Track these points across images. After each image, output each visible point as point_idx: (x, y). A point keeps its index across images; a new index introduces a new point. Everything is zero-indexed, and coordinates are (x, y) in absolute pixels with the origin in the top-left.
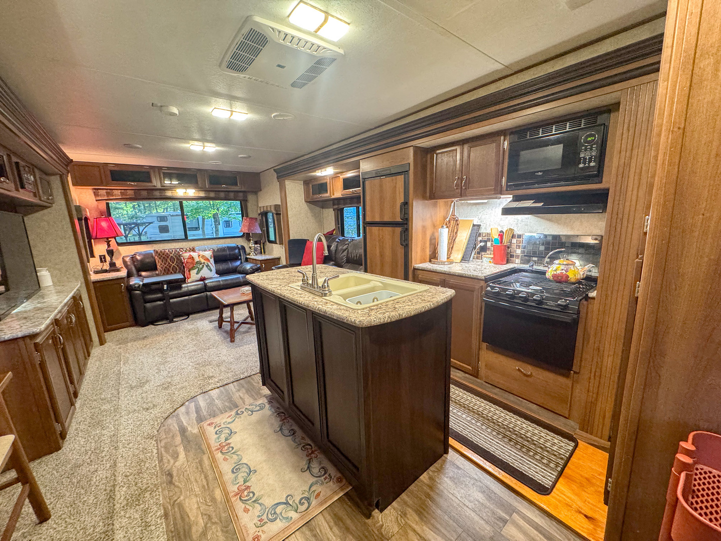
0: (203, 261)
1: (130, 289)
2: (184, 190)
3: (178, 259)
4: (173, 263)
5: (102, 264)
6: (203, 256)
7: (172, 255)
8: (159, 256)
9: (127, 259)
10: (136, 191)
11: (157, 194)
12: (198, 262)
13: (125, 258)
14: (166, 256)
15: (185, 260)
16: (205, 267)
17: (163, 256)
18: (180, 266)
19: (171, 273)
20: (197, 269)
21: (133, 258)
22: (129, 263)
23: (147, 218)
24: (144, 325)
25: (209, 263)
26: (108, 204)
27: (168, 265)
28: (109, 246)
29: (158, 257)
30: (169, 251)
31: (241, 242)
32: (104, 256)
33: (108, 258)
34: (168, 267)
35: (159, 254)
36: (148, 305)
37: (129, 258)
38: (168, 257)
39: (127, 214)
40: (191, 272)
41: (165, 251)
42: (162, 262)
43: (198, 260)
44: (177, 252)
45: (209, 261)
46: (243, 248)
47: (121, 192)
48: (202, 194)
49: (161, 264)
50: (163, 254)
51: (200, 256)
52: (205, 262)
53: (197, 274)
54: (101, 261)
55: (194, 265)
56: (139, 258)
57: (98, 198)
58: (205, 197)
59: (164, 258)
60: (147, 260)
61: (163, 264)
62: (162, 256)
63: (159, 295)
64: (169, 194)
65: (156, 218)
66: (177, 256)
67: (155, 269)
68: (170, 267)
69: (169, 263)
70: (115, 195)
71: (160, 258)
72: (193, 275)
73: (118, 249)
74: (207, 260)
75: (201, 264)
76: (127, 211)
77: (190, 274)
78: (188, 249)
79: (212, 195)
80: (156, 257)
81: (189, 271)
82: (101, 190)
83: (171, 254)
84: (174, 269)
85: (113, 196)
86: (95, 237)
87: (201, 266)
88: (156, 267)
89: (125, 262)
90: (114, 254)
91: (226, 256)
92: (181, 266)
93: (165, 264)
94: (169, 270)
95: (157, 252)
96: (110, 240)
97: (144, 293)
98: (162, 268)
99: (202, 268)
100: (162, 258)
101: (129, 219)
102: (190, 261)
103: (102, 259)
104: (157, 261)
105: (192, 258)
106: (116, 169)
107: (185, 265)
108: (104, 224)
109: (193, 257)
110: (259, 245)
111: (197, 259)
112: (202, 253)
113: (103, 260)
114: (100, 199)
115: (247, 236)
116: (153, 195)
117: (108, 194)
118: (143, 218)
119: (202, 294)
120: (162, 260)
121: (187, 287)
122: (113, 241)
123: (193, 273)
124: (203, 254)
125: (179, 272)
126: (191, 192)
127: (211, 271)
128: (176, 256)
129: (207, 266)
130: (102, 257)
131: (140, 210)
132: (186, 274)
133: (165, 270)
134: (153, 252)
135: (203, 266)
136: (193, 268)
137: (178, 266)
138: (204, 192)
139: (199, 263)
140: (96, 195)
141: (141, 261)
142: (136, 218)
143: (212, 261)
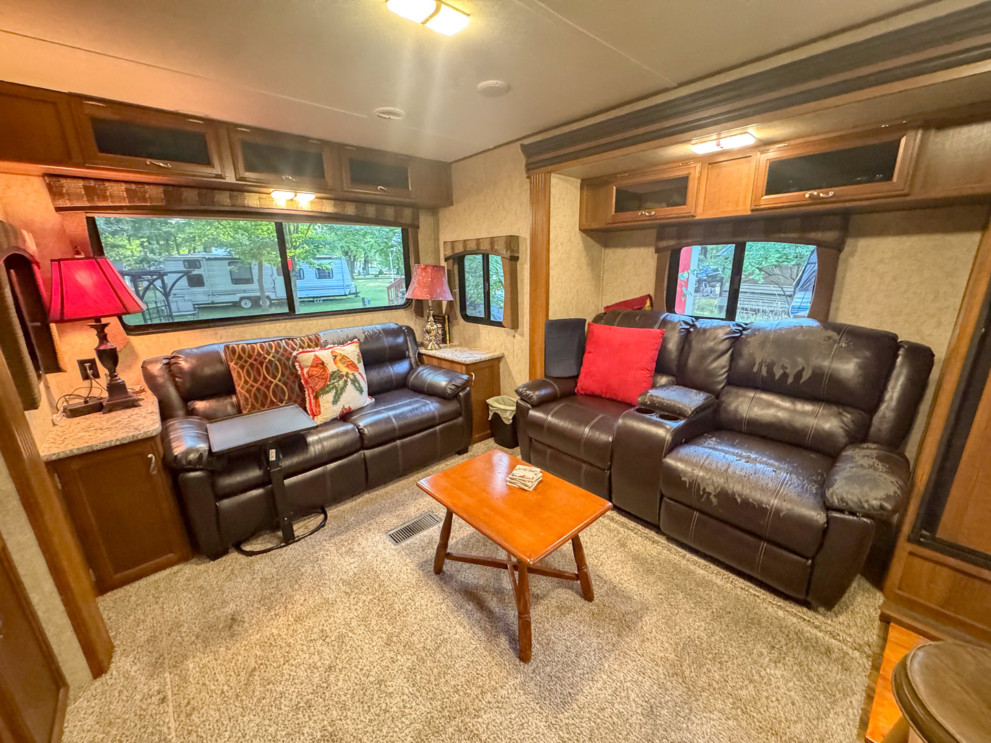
0: (344, 370)
1: (174, 468)
2: (290, 195)
3: (285, 366)
4: (274, 377)
5: (87, 383)
6: (344, 357)
7: (269, 357)
8: (241, 362)
9: (156, 369)
10: (170, 188)
11: (224, 199)
12: (334, 372)
13: (149, 367)
14: (255, 360)
15: (305, 370)
16: (350, 386)
17: (250, 361)
18: (290, 382)
19: (272, 403)
20: (334, 391)
21: (170, 365)
22: (160, 380)
23: (166, 262)
24: (216, 554)
25: (356, 374)
26: (92, 222)
27: (262, 384)
28: (103, 338)
29: (236, 364)
30: (262, 347)
31: (404, 319)
32: (92, 362)
33: (103, 370)
34: (263, 388)
35: (240, 358)
36: (226, 503)
37: (159, 366)
38: (261, 364)
39: (133, 256)
40: (320, 399)
41: (253, 349)
42: (249, 374)
43: (335, 369)
44: (281, 351)
45: (356, 368)
46: (410, 331)
47: (127, 190)
48: (329, 208)
49: (246, 382)
50: (250, 356)
51: (338, 358)
52: (350, 372)
53: (335, 402)
54: (86, 377)
55: (326, 380)
56: (185, 365)
57: (61, 203)
58: (335, 214)
59: (252, 365)
60: (208, 371)
61: (251, 382)
62: (246, 362)
63: (255, 473)
64: (252, 201)
65: (182, 262)
66: (283, 359)
67: (231, 391)
68: (268, 387)
69: (265, 378)
70: (111, 196)
71: (242, 367)
72: (327, 405)
73: (127, 344)
74: (352, 365)
75: (341, 377)
76: (132, 252)
77: (318, 405)
78: (306, 339)
79: (350, 210)
80: (232, 364)
81: (316, 398)
82: (69, 181)
83: (268, 353)
84: (279, 393)
85: (105, 198)
86: (58, 318)
87: (341, 383)
88: (234, 387)
89: (149, 378)
90: (121, 357)
91: (382, 350)
92: (294, 382)
93: (256, 380)
94: (265, 396)
95: (234, 351)
96: (104, 321)
97: (213, 474)
98: (249, 391)
99: (343, 389)
100: (247, 366)
101: (136, 263)
102: (315, 371)
103: (87, 370)
104: (234, 375)
105: (320, 364)
106: (107, 114)
107: (306, 382)
108: (84, 278)
109: (323, 363)
110: (440, 326)
111: (331, 367)
112: (339, 350)
113: (90, 372)
114: (68, 204)
115: (417, 307)
116: (213, 203)
117: (90, 192)
118: (160, 263)
119: (355, 455)
120: (248, 370)
121: (320, 441)
122: (113, 325)
123: (326, 400)
124: (343, 353)
125: (290, 398)
126: (306, 200)
127: (361, 391)
128: (279, 360)
129: (355, 381)
130: (87, 365)
131: (152, 252)
132: (308, 405)
133: (256, 397)
134: (220, 349)
135: (346, 382)
136: (324, 390)
137: (285, 384)
138: (332, 202)
139: (337, 375)
140: (55, 192)
141: (193, 374)
142: (149, 262)
143: (361, 366)
